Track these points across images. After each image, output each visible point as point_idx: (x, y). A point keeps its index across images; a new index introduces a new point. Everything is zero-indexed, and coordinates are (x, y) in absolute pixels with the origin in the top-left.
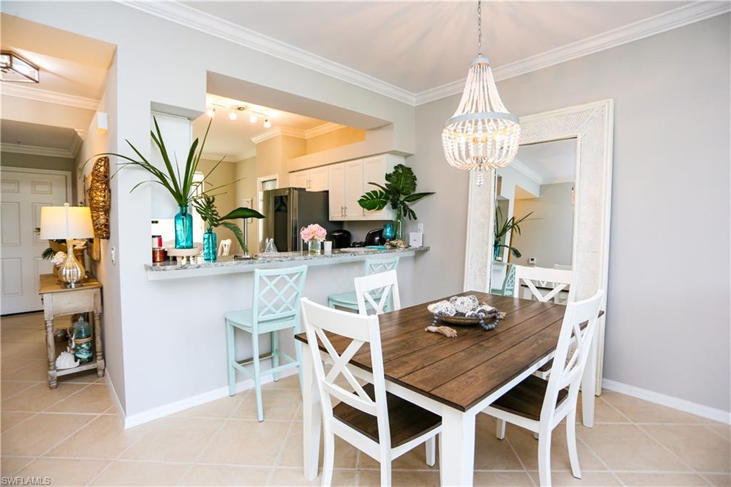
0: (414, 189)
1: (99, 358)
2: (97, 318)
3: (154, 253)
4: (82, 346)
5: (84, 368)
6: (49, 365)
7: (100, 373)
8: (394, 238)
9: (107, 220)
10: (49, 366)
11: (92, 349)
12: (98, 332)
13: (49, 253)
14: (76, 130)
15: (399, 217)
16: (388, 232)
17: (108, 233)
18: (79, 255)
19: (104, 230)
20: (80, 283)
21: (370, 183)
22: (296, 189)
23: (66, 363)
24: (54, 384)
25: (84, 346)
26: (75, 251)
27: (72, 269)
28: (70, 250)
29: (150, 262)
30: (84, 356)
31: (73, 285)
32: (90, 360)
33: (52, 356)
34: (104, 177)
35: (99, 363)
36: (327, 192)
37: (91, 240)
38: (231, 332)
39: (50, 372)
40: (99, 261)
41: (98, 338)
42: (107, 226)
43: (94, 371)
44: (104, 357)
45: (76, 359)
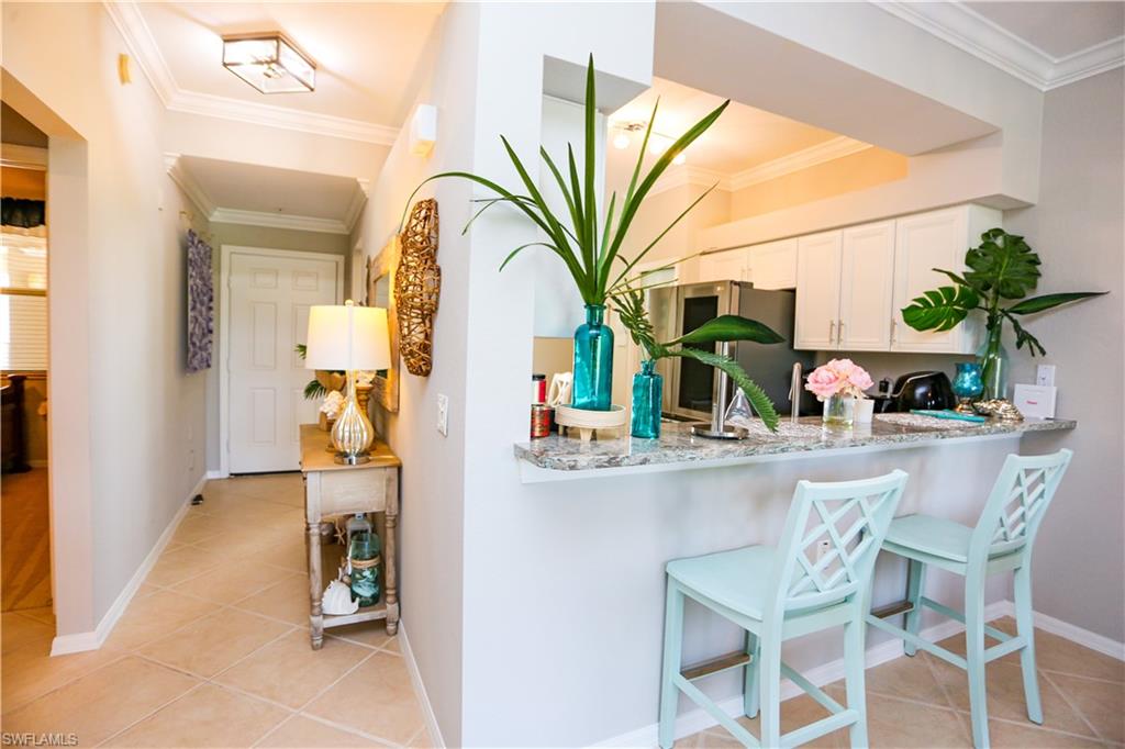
0: (1034, 286)
1: (390, 599)
2: (389, 524)
4: (364, 574)
5: (366, 616)
6: (313, 605)
7: (391, 627)
8: (980, 397)
9: (428, 337)
10: (312, 607)
11: (380, 580)
12: (389, 552)
14: (359, 180)
15: (994, 347)
16: (967, 381)
17: (429, 363)
20: (366, 455)
21: (934, 270)
22: (736, 283)
23: (338, 603)
24: (319, 641)
25: (367, 573)
26: (359, 391)
27: (353, 426)
30: (366, 591)
31: (354, 459)
32: (376, 600)
33: (316, 587)
35: (391, 609)
36: (793, 291)
37: (383, 373)
38: (676, 604)
39: (313, 619)
40: (396, 413)
41: (390, 563)
42: (426, 348)
43: (380, 624)
45: (354, 596)
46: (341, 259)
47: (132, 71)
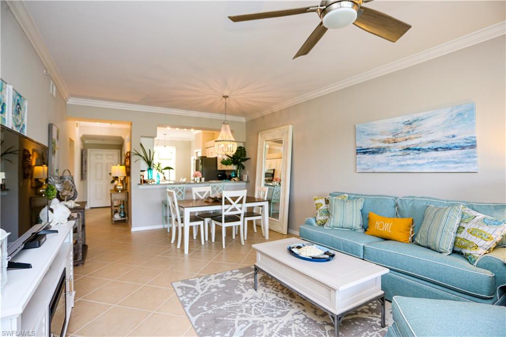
1: (126, 216)
2: (126, 203)
3: (141, 180)
4: (122, 212)
5: (122, 219)
6: (112, 216)
7: (127, 221)
9: (130, 170)
11: (125, 213)
13: (113, 182)
14: (122, 136)
15: (238, 168)
16: (233, 175)
17: (130, 174)
18: (122, 182)
19: (128, 174)
20: (122, 190)
23: (117, 216)
24: (114, 223)
26: (121, 181)
27: (120, 187)
28: (119, 180)
29: (140, 183)
30: (122, 215)
31: (120, 192)
32: (124, 217)
33: (113, 213)
34: (129, 157)
35: (127, 218)
36: (217, 158)
37: (125, 177)
38: (164, 206)
39: (113, 219)
40: (127, 184)
43: (125, 221)
44: (128, 216)
45: (120, 216)
46: (119, 151)
47: (78, 125)
